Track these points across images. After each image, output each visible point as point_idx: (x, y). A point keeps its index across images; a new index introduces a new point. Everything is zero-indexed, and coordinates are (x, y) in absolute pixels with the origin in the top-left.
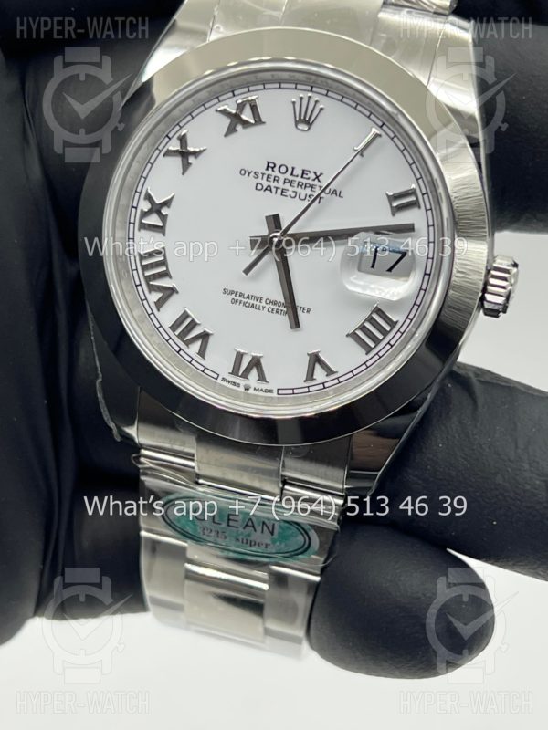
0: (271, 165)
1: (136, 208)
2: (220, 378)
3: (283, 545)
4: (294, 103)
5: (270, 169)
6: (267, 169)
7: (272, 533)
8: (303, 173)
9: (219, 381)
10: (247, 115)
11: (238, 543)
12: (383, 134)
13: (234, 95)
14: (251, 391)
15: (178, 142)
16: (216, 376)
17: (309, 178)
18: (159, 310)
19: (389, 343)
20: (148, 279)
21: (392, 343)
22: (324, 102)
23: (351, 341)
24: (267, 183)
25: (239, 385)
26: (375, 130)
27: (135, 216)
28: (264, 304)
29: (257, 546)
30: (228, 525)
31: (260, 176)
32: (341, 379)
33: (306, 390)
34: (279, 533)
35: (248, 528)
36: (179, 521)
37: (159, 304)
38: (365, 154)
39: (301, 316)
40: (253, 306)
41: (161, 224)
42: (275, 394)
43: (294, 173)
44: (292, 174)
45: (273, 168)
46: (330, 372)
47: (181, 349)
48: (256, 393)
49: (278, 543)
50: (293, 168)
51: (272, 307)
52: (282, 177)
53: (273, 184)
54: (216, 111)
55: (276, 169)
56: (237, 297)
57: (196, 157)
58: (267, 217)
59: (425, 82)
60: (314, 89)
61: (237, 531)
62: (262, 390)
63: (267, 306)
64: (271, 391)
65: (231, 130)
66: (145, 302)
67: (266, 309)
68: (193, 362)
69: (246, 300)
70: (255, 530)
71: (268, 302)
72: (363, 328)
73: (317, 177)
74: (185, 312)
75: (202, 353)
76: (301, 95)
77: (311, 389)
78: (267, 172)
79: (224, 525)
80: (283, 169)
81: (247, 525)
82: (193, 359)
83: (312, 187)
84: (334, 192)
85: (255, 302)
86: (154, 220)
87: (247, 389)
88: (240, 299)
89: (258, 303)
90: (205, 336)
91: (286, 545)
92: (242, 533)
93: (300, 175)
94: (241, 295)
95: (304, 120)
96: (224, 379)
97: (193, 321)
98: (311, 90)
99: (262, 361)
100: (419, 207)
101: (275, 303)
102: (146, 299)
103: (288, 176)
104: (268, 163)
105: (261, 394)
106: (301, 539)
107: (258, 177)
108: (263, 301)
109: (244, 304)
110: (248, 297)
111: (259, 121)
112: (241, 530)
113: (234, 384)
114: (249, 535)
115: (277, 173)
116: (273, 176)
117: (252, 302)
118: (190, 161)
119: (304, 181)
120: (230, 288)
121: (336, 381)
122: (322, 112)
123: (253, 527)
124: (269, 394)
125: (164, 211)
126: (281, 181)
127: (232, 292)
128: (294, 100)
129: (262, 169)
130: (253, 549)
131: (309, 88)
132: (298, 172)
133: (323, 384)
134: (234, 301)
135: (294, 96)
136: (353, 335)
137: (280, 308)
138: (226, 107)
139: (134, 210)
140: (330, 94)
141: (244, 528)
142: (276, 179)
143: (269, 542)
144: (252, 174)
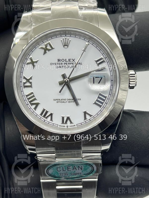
0: (59, 60)
1: (21, 82)
2: (59, 126)
3: (85, 172)
4: (61, 41)
5: (59, 61)
6: (58, 61)
7: (82, 169)
8: (69, 60)
9: (59, 127)
10: (49, 47)
11: (72, 175)
12: (89, 43)
13: (43, 42)
14: (69, 127)
15: (30, 60)
16: (57, 125)
17: (71, 61)
18: (35, 110)
19: (106, 103)
20: (30, 102)
21: (107, 103)
22: (70, 39)
23: (95, 105)
24: (59, 65)
25: (65, 126)
26: (87, 43)
27: (22, 84)
28: (67, 101)
29: (78, 174)
30: (68, 170)
31: (57, 64)
32: (94, 117)
33: (85, 122)
34: (84, 168)
35: (74, 170)
36: (53, 173)
37: (35, 108)
38: (86, 50)
39: (79, 101)
40: (63, 102)
41: (31, 85)
42: (76, 126)
43: (67, 61)
44: (66, 61)
45: (60, 61)
46: (91, 116)
47: (45, 120)
48: (71, 127)
49: (84, 172)
50: (66, 59)
51: (69, 101)
52: (63, 63)
53: (61, 65)
54: (39, 48)
55: (61, 61)
56: (58, 101)
57: (36, 63)
58: (62, 75)
59: (98, 27)
60: (67, 35)
61: (71, 171)
62: (72, 126)
63: (68, 101)
64: (75, 126)
65: (45, 53)
66: (31, 109)
67: (67, 102)
68: (49, 123)
69: (61, 101)
70: (76, 170)
71: (68, 100)
72: (97, 100)
73: (73, 60)
74: (44, 109)
75: (51, 120)
76: (63, 38)
77: (86, 122)
78: (58, 62)
79: (67, 170)
80: (63, 60)
81: (74, 169)
82: (49, 122)
83: (73, 63)
84: (80, 64)
85: (64, 101)
86: (28, 84)
87: (67, 127)
88: (59, 101)
89: (65, 101)
90: (51, 115)
91: (86, 172)
92: (73, 171)
93: (68, 61)
94: (59, 100)
95: (66, 45)
96: (60, 126)
97: (46, 111)
98: (66, 36)
99: (70, 117)
100: (105, 62)
101: (70, 99)
102: (31, 108)
103: (65, 62)
104: (58, 60)
105: (72, 127)
106: (90, 168)
107: (56, 64)
108: (66, 100)
109: (61, 102)
110: (61, 100)
111: (52, 48)
112: (72, 171)
113: (63, 126)
114: (75, 172)
115: (61, 62)
116: (61, 63)
117: (63, 101)
118: (35, 64)
119: (70, 62)
120: (55, 99)
121: (93, 118)
122: (70, 42)
123: (76, 169)
124: (74, 127)
125: (30, 81)
126: (63, 64)
127: (56, 100)
128: (61, 40)
129: (57, 62)
130: (77, 176)
131: (65, 35)
132: (67, 60)
133: (90, 119)
134: (57, 102)
135: (61, 39)
136: (95, 103)
137: (72, 101)
138: (42, 46)
139: (21, 83)
140: (71, 36)
141: (73, 170)
142: (62, 64)
143: (81, 172)
144: (54, 64)
